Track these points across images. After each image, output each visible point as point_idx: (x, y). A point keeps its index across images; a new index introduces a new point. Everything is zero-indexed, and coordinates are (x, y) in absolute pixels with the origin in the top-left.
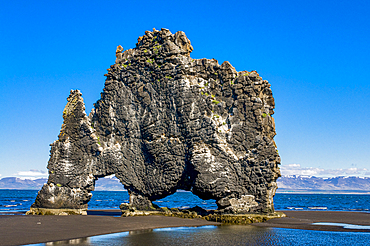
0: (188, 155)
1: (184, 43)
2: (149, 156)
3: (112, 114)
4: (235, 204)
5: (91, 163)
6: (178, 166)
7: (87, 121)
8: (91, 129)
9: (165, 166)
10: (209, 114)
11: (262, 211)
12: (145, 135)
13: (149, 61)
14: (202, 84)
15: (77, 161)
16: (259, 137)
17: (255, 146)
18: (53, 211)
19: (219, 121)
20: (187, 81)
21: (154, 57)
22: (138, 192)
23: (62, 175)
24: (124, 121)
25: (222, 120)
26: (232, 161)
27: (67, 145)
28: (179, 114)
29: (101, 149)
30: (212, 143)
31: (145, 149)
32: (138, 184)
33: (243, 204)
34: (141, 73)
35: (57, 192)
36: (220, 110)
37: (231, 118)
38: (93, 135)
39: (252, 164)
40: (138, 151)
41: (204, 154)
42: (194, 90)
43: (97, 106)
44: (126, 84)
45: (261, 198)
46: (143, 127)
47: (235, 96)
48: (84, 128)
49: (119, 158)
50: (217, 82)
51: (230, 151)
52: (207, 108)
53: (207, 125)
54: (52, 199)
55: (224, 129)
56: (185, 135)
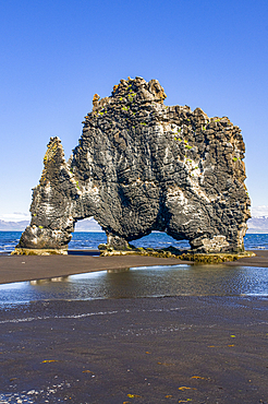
0: (163, 198)
1: (158, 91)
2: (125, 199)
3: (90, 160)
4: (207, 244)
5: (71, 206)
6: (153, 208)
7: (66, 167)
8: (70, 174)
9: (140, 209)
10: (182, 159)
11: (233, 251)
12: (122, 179)
13: (125, 109)
14: (175, 131)
15: (57, 204)
16: (230, 181)
17: (227, 189)
18: (36, 251)
19: (191, 165)
20: (161, 127)
21: (129, 105)
22: (115, 233)
23: (43, 218)
24: (102, 166)
25: (195, 164)
26: (204, 204)
27: (48, 189)
28: (153, 159)
29: (79, 193)
30: (185, 186)
31: (121, 193)
32: (115, 225)
33: (214, 244)
34: (117, 121)
35: (39, 234)
36: (192, 155)
37: (203, 163)
38: (72, 180)
39: (223, 206)
40: (115, 194)
41: (177, 197)
42: (168, 136)
43: (75, 152)
44: (103, 131)
45: (232, 238)
46: (120, 171)
47: (207, 142)
48: (64, 173)
49: (96, 201)
50: (190, 128)
51: (203, 194)
52: (180, 153)
53: (180, 169)
54: (35, 241)
55: (196, 173)
56: (159, 179)
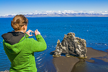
0: (75, 50)
2: (69, 49)
3: (64, 44)
4: (81, 56)
5: (61, 50)
7: (60, 44)
9: (72, 51)
11: (84, 57)
12: (69, 46)
13: (70, 37)
15: (59, 49)
18: (57, 56)
19: (79, 46)
20: (75, 40)
24: (66, 44)
27: (58, 47)
28: (74, 45)
29: (63, 48)
30: (78, 48)
32: (68, 52)
34: (68, 39)
35: (57, 53)
36: (79, 44)
37: (81, 45)
39: (83, 51)
41: (77, 50)
42: (76, 42)
45: (84, 55)
47: (81, 43)
48: (60, 45)
49: (65, 49)
51: (81, 50)
53: (77, 46)
54: (56, 54)
56: (75, 47)
